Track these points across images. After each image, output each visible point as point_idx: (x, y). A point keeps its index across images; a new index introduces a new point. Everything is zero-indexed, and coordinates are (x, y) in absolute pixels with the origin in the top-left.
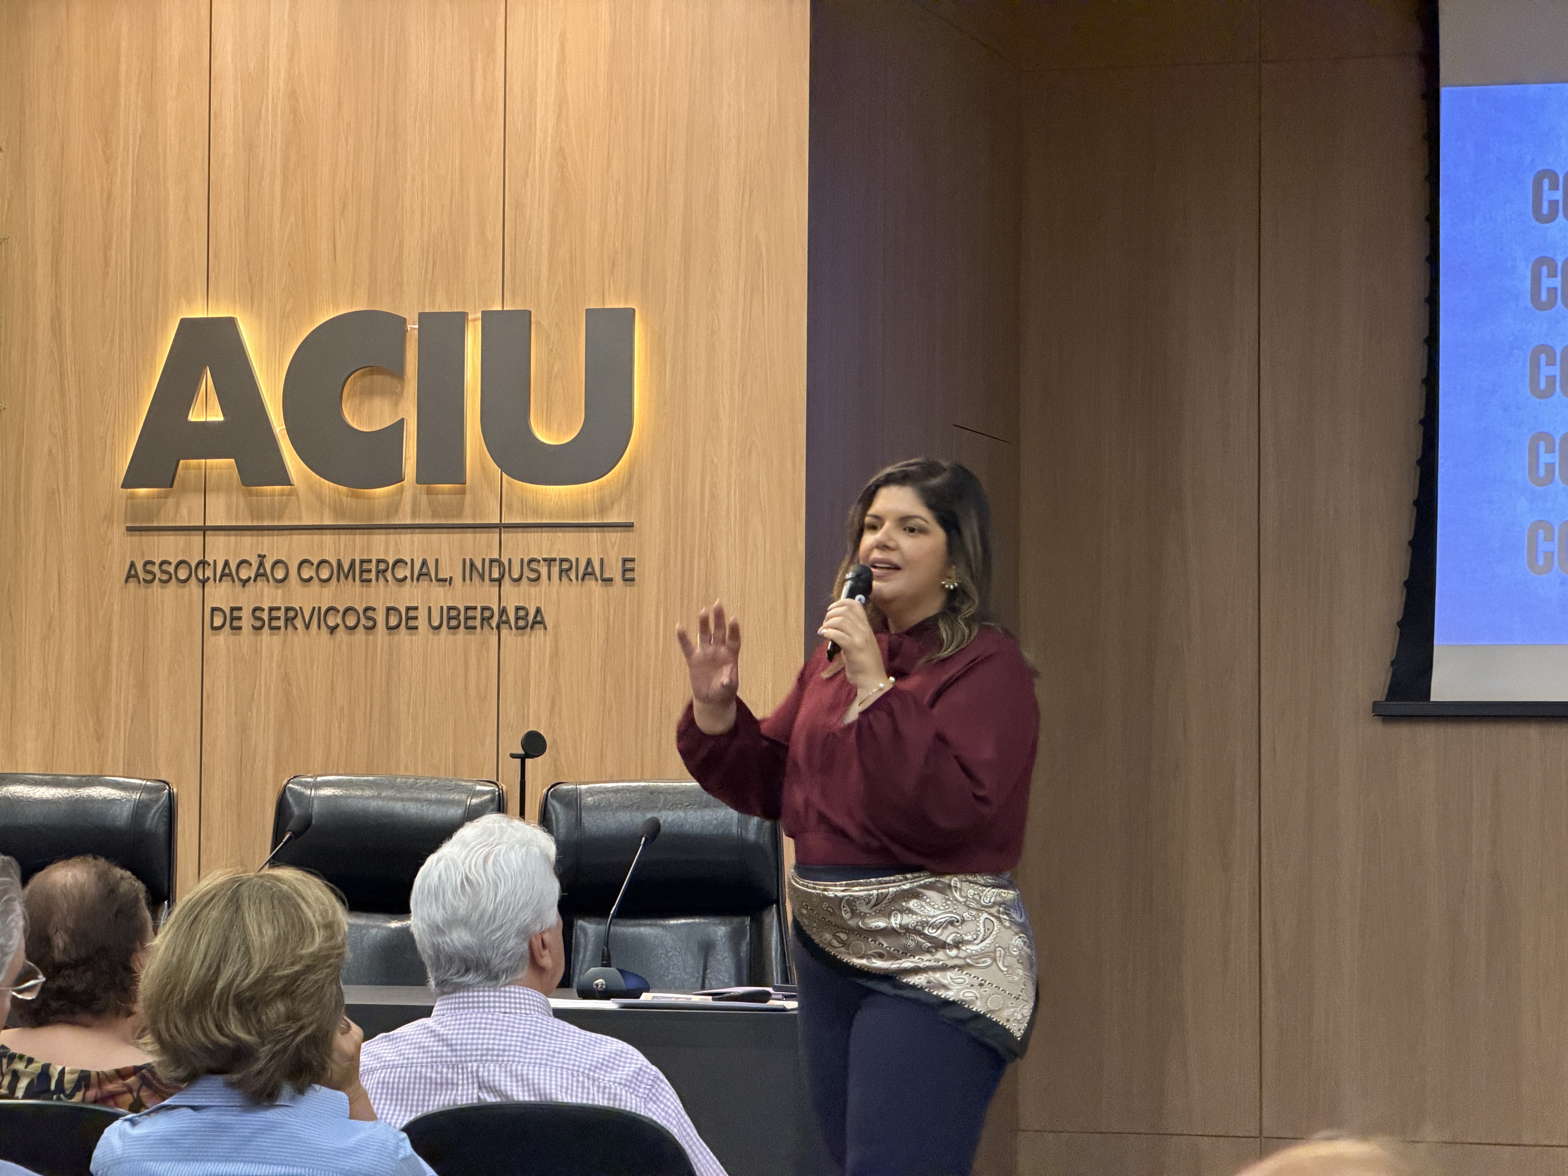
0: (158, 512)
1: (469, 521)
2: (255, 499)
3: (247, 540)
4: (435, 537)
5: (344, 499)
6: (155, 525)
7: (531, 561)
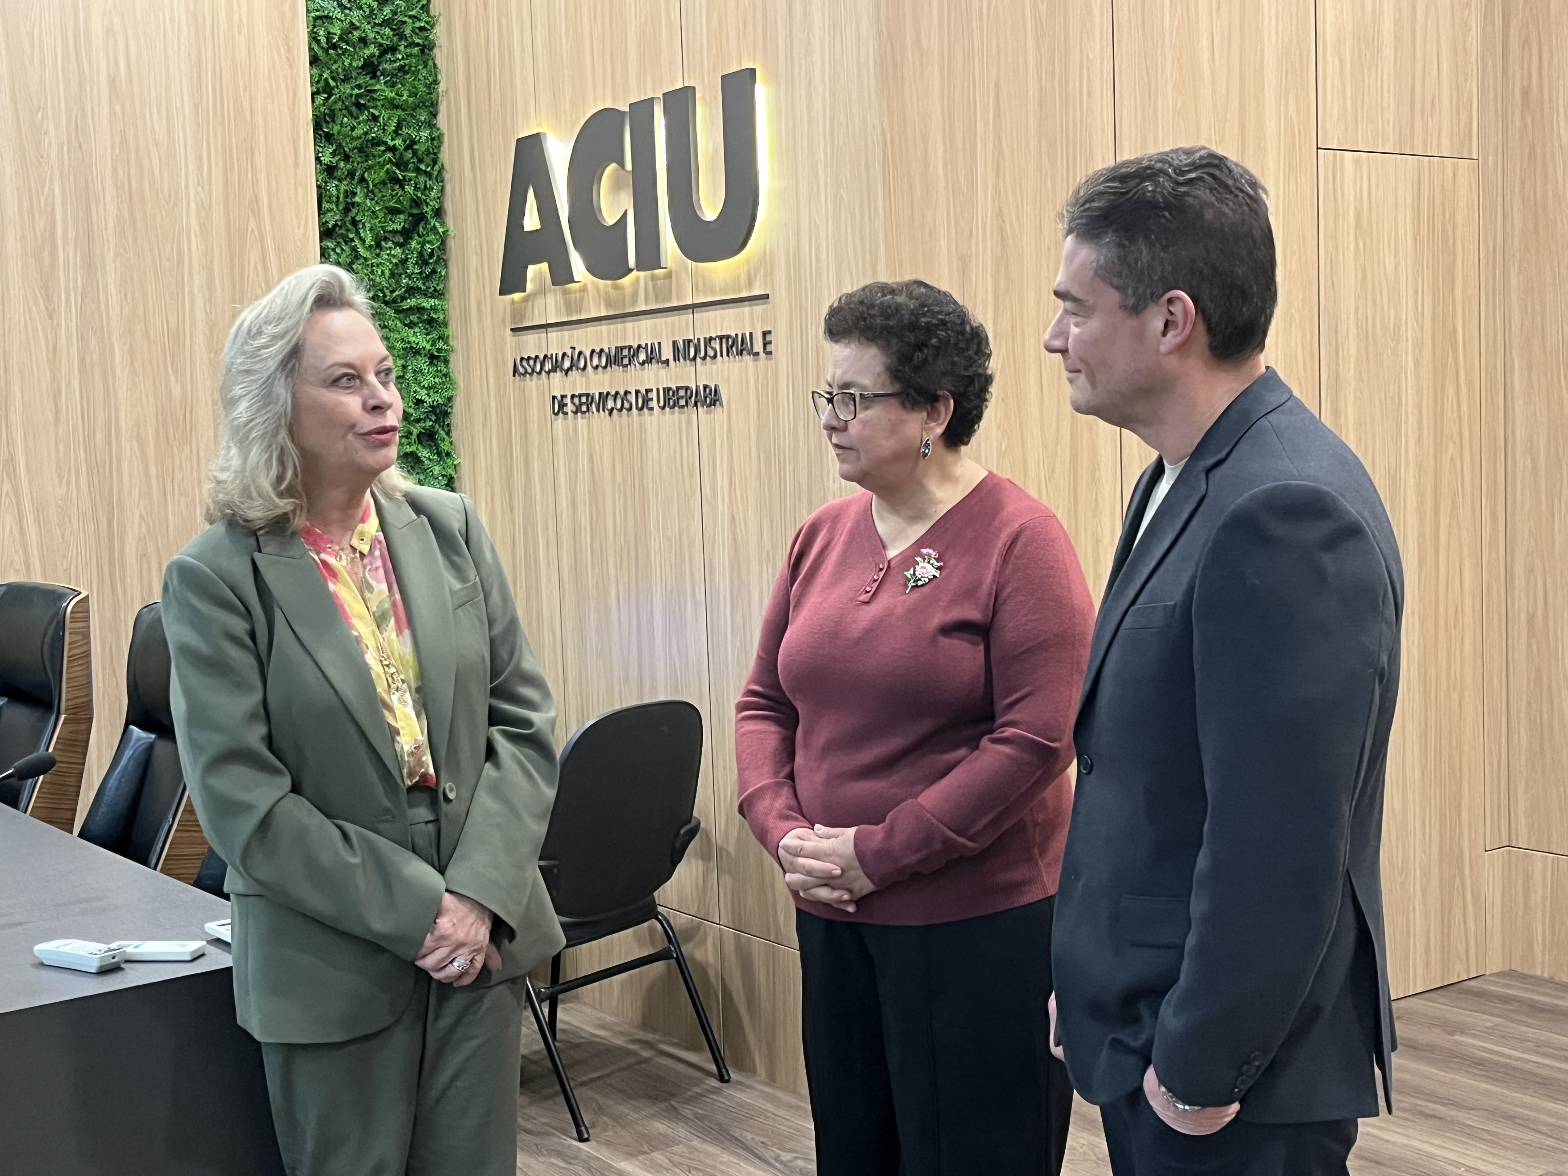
0: (525, 313)
1: (675, 304)
2: (567, 297)
3: (566, 334)
4: (661, 321)
5: (610, 290)
6: (524, 325)
7: (711, 339)
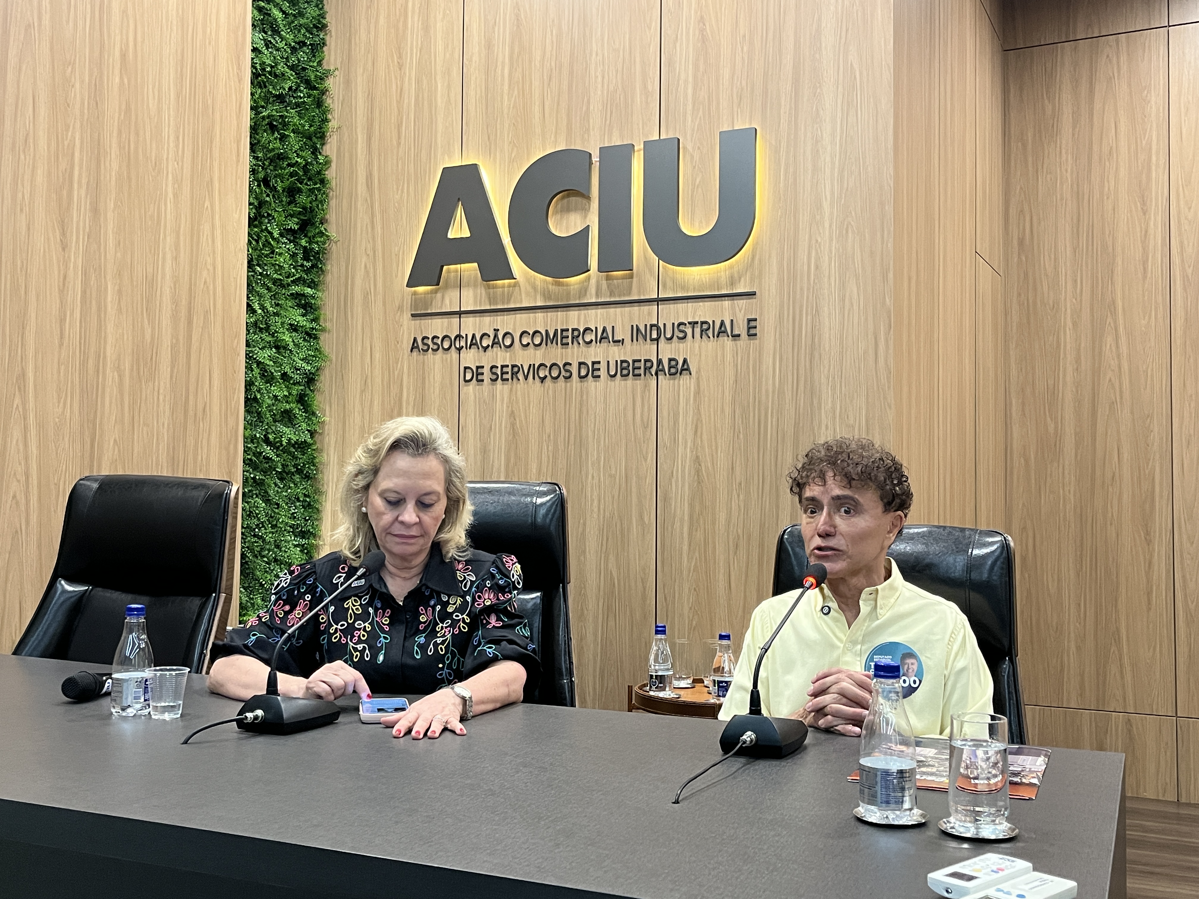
0: (431, 303)
1: (636, 298)
2: (491, 291)
3: (487, 319)
4: (612, 310)
5: (550, 287)
6: (429, 311)
7: (680, 324)
